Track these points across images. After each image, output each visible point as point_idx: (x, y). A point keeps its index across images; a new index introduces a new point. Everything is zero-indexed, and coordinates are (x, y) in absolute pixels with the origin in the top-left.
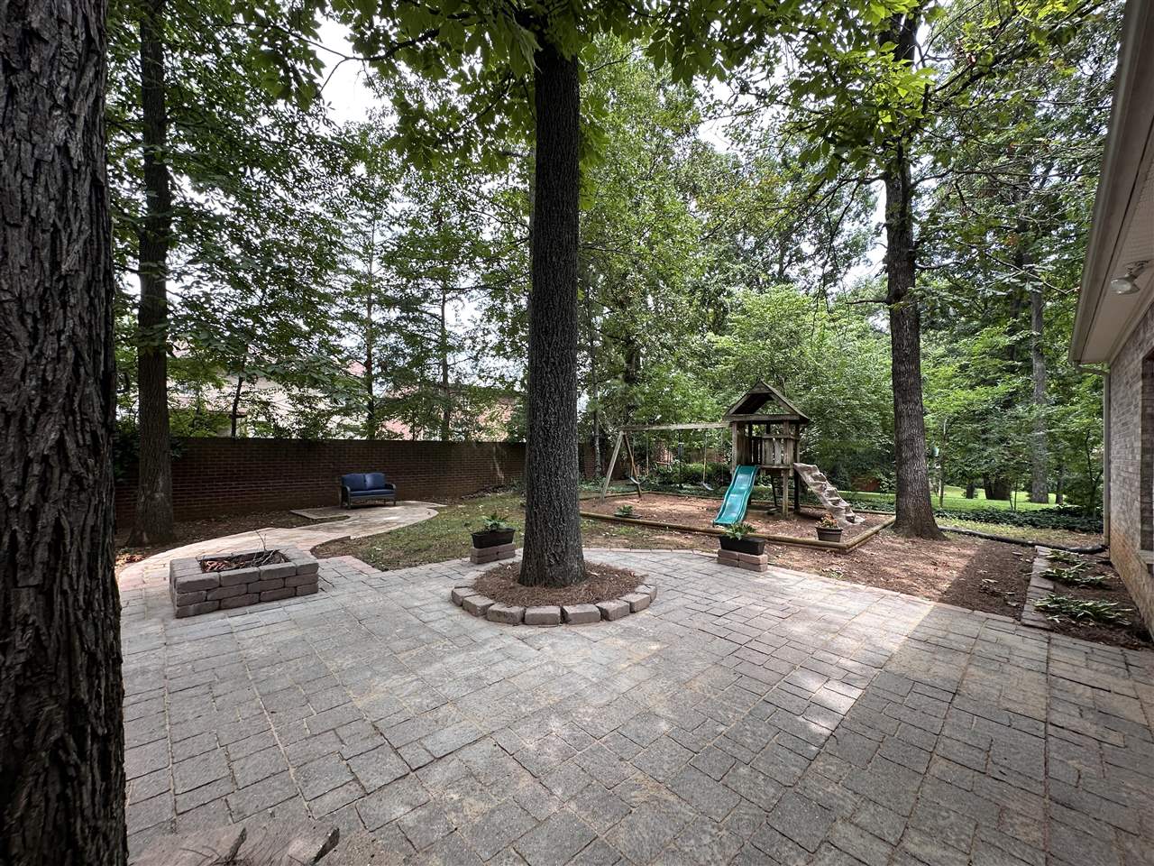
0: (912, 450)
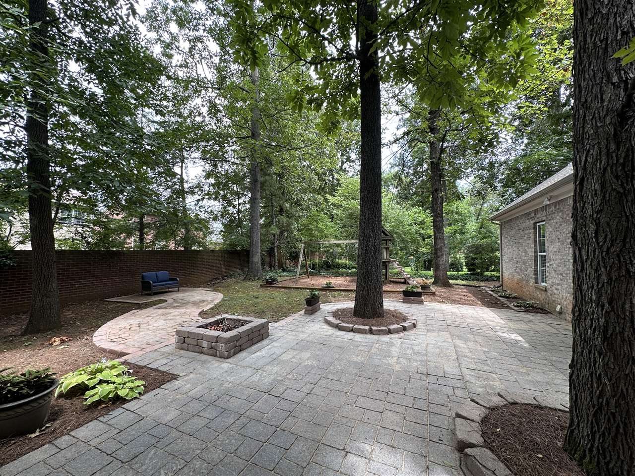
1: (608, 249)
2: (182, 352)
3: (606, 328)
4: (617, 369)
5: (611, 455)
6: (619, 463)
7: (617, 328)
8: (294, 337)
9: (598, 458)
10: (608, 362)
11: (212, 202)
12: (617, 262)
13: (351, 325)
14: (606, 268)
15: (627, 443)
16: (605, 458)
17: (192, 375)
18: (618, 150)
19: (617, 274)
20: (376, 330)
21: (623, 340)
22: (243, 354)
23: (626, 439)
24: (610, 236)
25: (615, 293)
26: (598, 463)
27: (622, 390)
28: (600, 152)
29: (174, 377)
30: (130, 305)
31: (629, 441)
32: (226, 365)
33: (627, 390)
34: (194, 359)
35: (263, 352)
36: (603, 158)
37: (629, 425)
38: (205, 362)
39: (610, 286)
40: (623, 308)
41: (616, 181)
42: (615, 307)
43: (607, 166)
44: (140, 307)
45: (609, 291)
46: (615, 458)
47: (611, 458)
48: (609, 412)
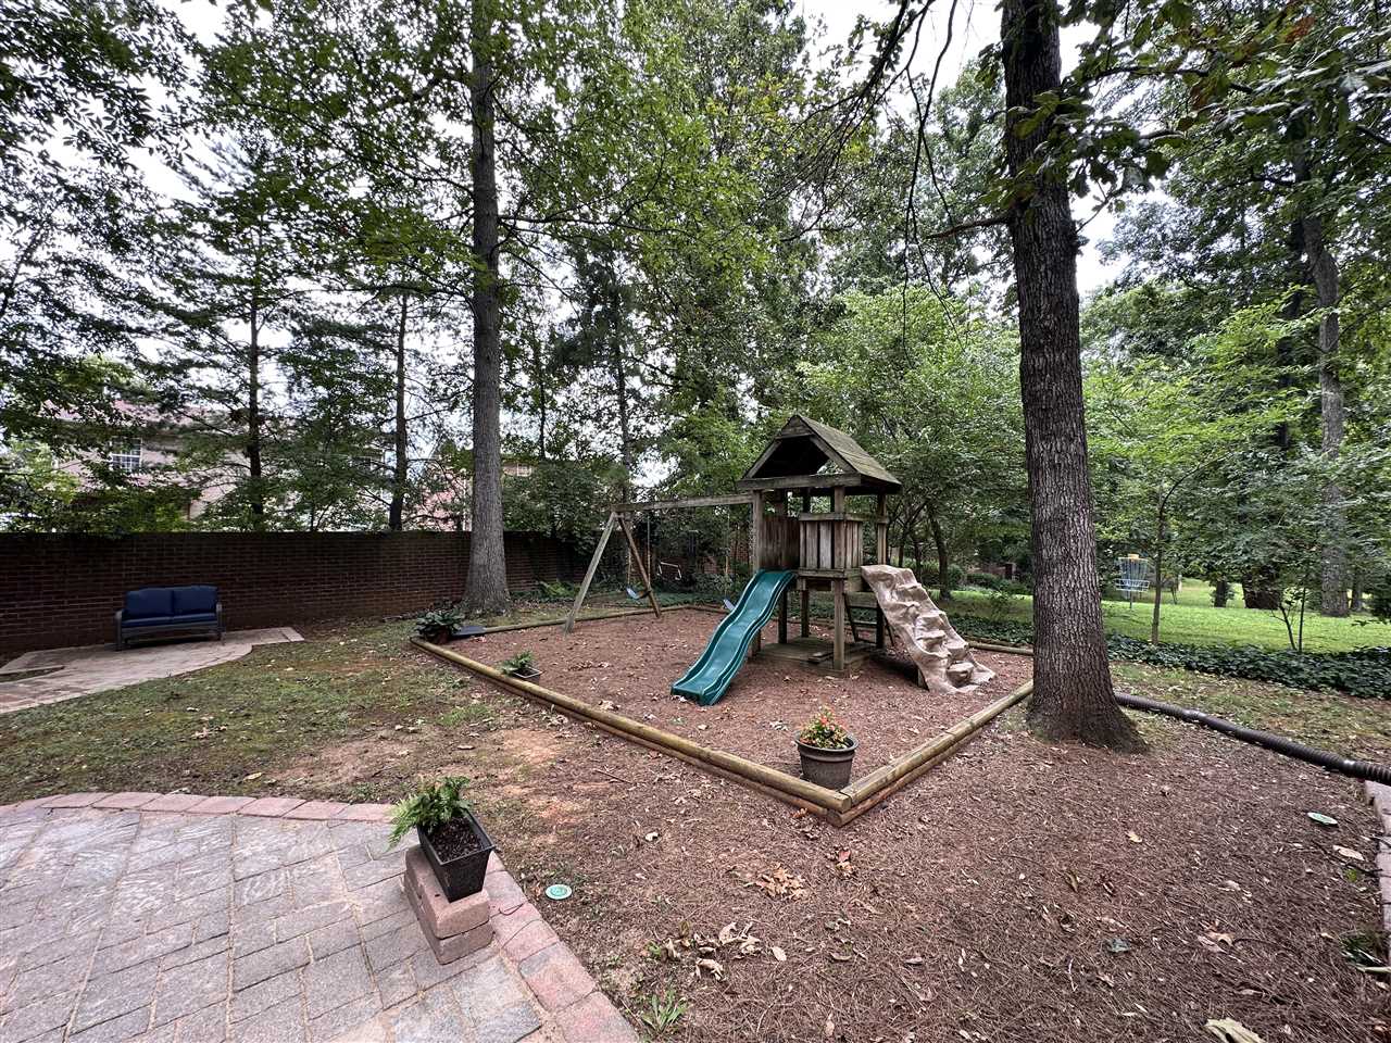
0: (1062, 542)
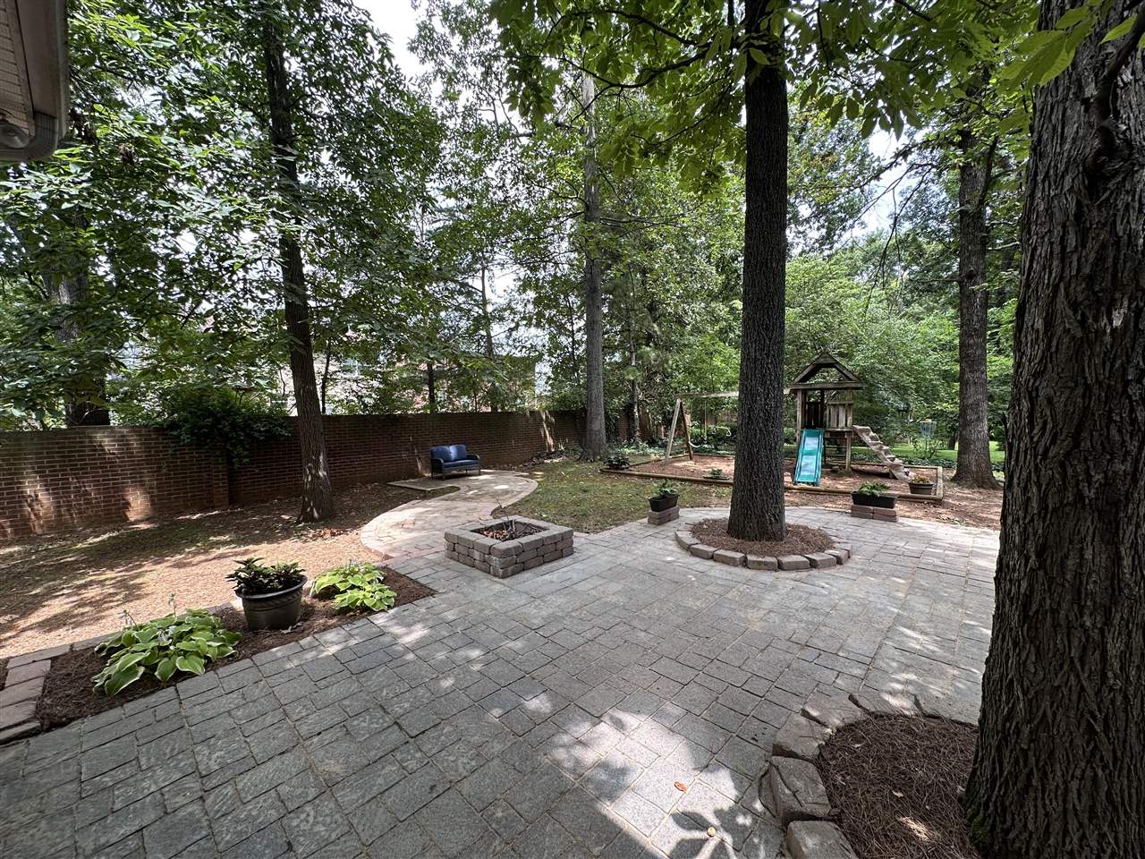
1: (1047, 450)
2: (452, 562)
3: (1028, 597)
4: (1041, 673)
5: (1013, 819)
6: (1026, 835)
7: (1048, 602)
8: (610, 558)
9: (995, 820)
10: (1026, 660)
11: (533, 330)
12: (1057, 476)
13: (712, 549)
14: (1039, 486)
15: (1044, 805)
16: (1004, 822)
17: (452, 593)
18: (1084, 246)
19: (1057, 499)
20: (754, 562)
21: (1056, 626)
22: (526, 575)
23: (1043, 799)
24: (1049, 426)
25: (1051, 537)
26: (993, 827)
27: (1044, 714)
28: (1052, 252)
29: (432, 593)
30: (414, 493)
31: (1047, 802)
32: (498, 586)
33: (1054, 714)
34: (462, 573)
35: (554, 576)
36: (1055, 263)
37: (1050, 776)
38: (472, 580)
39: (1044, 522)
40: (1063, 565)
41: (1071, 313)
42: (1049, 561)
43: (1060, 281)
44: (425, 496)
45: (1040, 531)
46: (1019, 825)
47: (1013, 824)
48: (1018, 748)
